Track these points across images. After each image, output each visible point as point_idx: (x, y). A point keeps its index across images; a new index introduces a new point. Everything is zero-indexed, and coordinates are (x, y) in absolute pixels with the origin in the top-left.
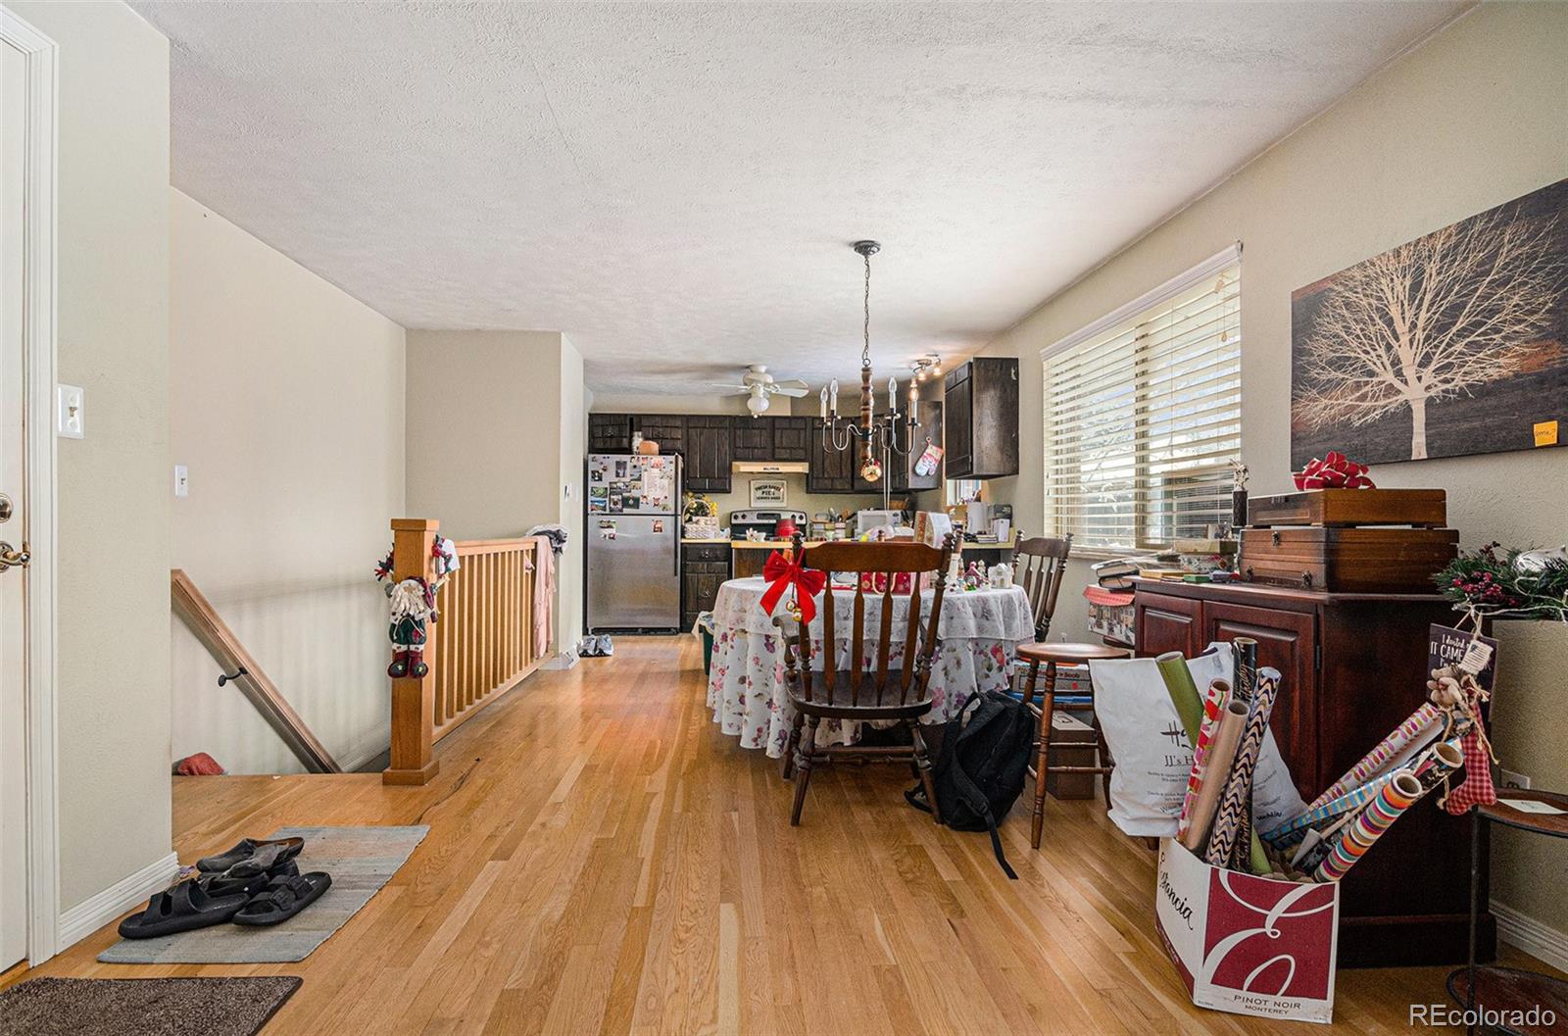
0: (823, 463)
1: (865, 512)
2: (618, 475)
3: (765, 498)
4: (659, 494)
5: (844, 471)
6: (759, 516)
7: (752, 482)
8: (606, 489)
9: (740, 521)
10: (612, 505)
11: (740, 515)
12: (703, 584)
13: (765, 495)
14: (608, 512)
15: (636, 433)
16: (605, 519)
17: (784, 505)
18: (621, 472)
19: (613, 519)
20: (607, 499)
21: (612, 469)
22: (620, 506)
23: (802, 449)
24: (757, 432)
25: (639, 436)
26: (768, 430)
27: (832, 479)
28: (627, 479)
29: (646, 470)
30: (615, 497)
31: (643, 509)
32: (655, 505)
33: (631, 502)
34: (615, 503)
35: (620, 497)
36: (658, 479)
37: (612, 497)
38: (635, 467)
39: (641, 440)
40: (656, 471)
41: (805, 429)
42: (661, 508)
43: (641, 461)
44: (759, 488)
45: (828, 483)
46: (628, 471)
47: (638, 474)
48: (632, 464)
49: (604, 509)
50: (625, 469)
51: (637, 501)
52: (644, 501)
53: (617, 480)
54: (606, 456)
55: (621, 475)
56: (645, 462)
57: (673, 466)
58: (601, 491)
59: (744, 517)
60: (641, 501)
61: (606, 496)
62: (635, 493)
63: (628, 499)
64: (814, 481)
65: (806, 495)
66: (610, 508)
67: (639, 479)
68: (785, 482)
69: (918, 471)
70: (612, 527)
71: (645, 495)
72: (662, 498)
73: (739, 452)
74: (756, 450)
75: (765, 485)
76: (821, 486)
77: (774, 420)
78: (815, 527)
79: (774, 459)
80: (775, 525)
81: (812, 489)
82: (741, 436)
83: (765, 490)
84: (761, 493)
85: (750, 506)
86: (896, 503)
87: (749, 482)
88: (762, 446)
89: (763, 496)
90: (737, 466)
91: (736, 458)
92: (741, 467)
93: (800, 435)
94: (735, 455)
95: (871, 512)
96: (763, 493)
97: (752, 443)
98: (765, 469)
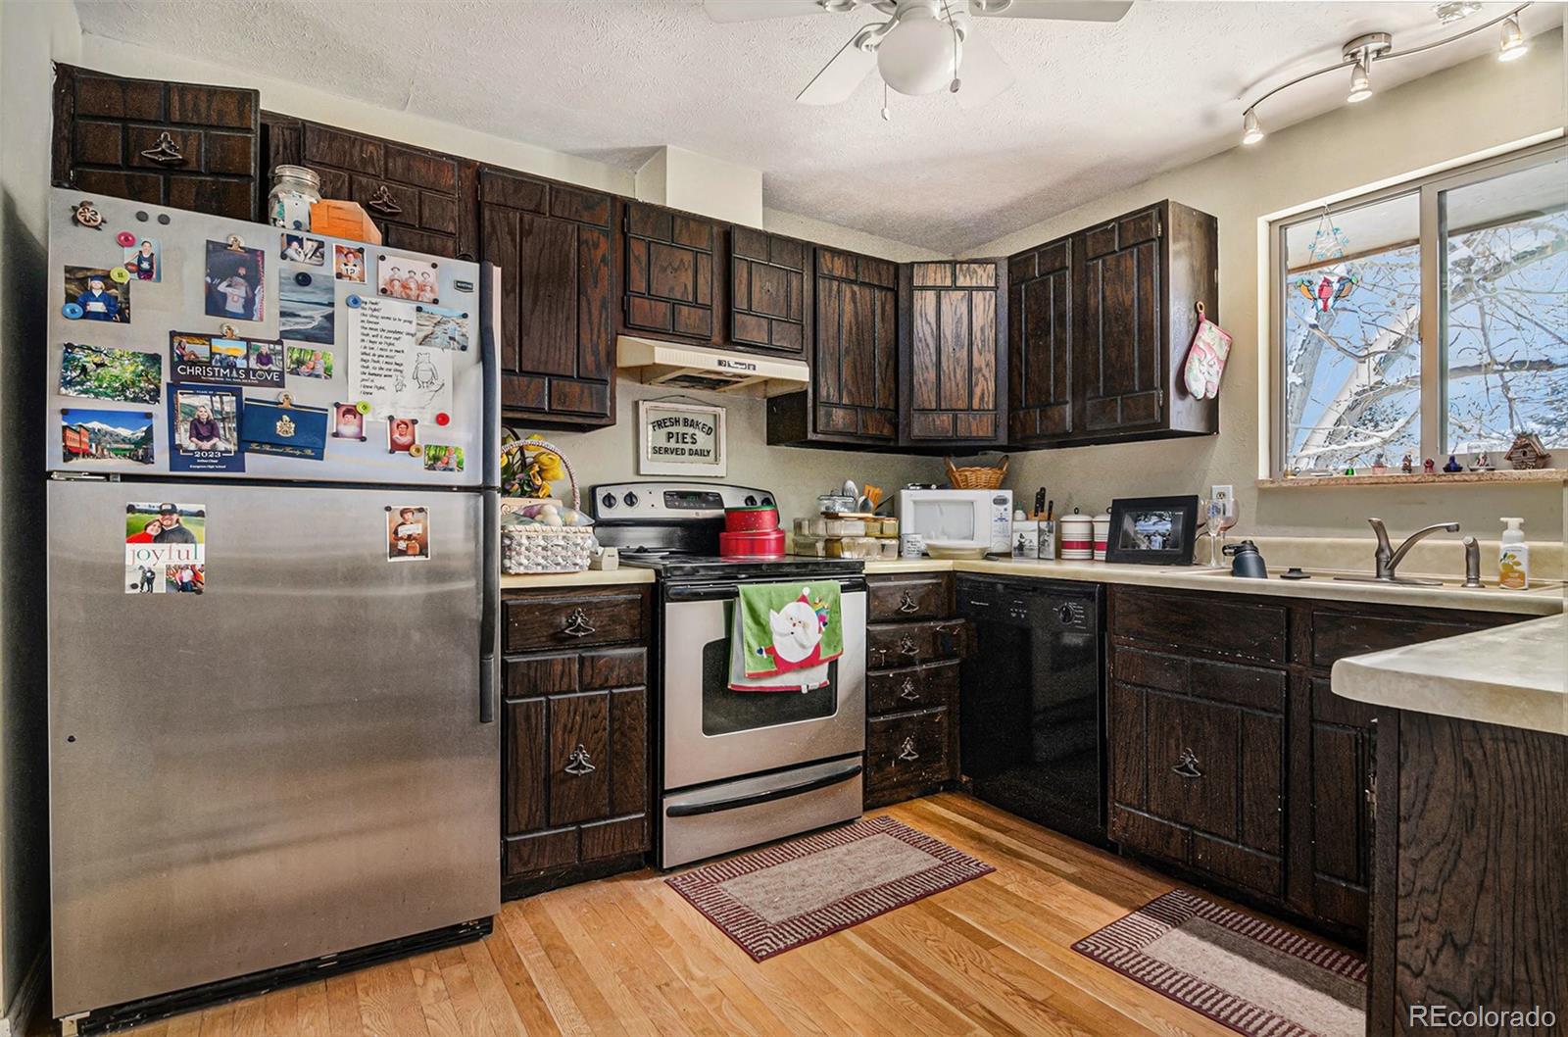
1: (918, 493)
2: (215, 304)
3: (675, 451)
4: (410, 402)
6: (669, 499)
7: (643, 406)
8: (155, 359)
9: (622, 510)
10: (183, 438)
11: (619, 494)
12: (568, 730)
13: (672, 444)
14: (161, 464)
15: (287, 172)
16: (150, 496)
17: (719, 470)
18: (235, 295)
19: (186, 498)
20: (160, 410)
21: (189, 276)
22: (226, 443)
23: (795, 321)
24: (687, 258)
25: (299, 184)
26: (716, 259)
27: (857, 409)
28: (266, 326)
29: (355, 302)
30: (202, 404)
31: (340, 458)
32: (395, 447)
33: (285, 427)
34: (203, 429)
35: (229, 404)
36: (406, 343)
37: (183, 399)
38: (303, 280)
39: (310, 198)
40: (399, 310)
41: (800, 274)
42: (421, 461)
43: (332, 264)
44: (660, 423)
45: (846, 420)
46: (271, 295)
47: (318, 315)
48: (291, 268)
49: (141, 450)
50: (254, 280)
51: (311, 430)
52: (349, 427)
53: (212, 324)
54: (154, 210)
55: (235, 304)
56: (352, 268)
57: (470, 301)
58: (126, 370)
59: (630, 500)
60: (332, 426)
61: (155, 396)
62: (302, 392)
63: (274, 412)
64: (822, 412)
65: (766, 449)
66: (174, 448)
67: (325, 334)
70: (184, 536)
71: (353, 398)
72: (427, 420)
73: (640, 309)
74: (685, 310)
75: (674, 415)
76: (828, 424)
77: (728, 233)
78: (838, 529)
79: (728, 341)
80: (718, 524)
81: (815, 431)
82: (644, 259)
83: (674, 429)
84: (664, 437)
85: (637, 472)
86: (985, 474)
87: (636, 404)
88: (700, 301)
89: (668, 445)
90: (633, 350)
91: (629, 327)
92: (656, 348)
93: (789, 283)
94: (626, 313)
95: (934, 494)
96: (670, 436)
97: (672, 289)
98: (720, 363)
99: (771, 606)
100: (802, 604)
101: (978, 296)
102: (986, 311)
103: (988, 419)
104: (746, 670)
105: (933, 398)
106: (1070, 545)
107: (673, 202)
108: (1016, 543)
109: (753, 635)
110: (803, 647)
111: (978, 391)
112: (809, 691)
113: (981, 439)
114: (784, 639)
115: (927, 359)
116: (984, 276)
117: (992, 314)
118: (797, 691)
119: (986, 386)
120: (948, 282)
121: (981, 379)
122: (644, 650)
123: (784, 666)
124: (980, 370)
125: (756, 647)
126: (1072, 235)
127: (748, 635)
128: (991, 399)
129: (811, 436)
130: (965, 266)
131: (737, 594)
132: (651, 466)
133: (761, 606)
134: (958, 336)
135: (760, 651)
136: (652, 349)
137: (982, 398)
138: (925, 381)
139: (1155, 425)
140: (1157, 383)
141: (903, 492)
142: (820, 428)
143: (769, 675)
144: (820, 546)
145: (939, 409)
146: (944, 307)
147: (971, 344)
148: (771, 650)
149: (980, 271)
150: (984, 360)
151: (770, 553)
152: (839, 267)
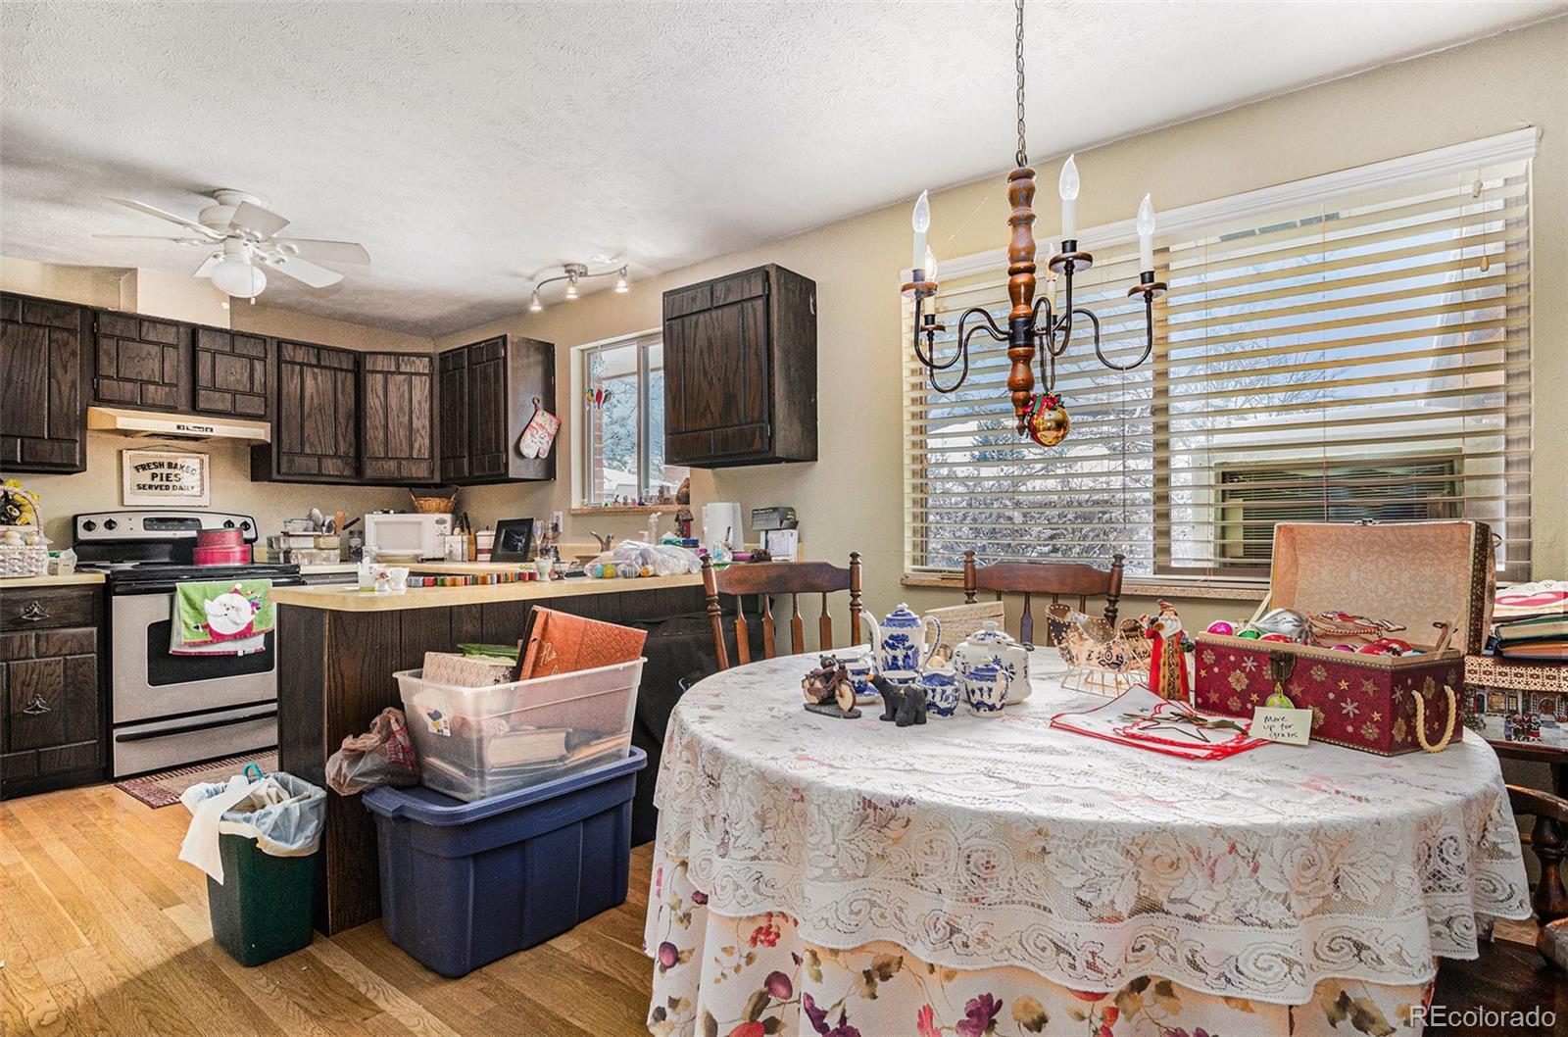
0: (302, 428)
1: (379, 517)
3: (159, 487)
5: (342, 443)
6: (149, 523)
7: (126, 455)
9: (101, 533)
11: (100, 521)
13: (157, 481)
17: (203, 501)
23: (259, 395)
24: (155, 350)
26: (182, 350)
27: (320, 457)
41: (264, 360)
44: (144, 467)
45: (312, 465)
59: (110, 525)
64: (284, 459)
65: (250, 483)
68: (206, 458)
69: (525, 451)
73: (107, 387)
74: (152, 388)
75: (161, 460)
76: (290, 468)
77: (194, 330)
78: (293, 543)
79: (194, 409)
80: (192, 542)
81: (279, 472)
82: (113, 352)
83: (158, 471)
84: (150, 477)
85: (122, 503)
86: (434, 502)
87: (120, 452)
88: (166, 381)
89: (152, 483)
90: (101, 416)
91: (99, 400)
92: (118, 419)
93: (252, 369)
94: (96, 392)
95: (392, 517)
96: (154, 476)
97: (140, 373)
98: (179, 427)
99: (205, 596)
100: (236, 595)
101: (416, 380)
102: (421, 390)
103: (424, 466)
104: (182, 640)
105: (382, 449)
106: (481, 551)
107: (142, 310)
108: (447, 551)
109: (190, 617)
110: (237, 624)
111: (416, 446)
112: (245, 655)
113: (420, 479)
114: (219, 619)
115: (377, 421)
116: (422, 365)
117: (427, 392)
118: (235, 655)
119: (422, 442)
120: (393, 369)
121: (419, 438)
122: (95, 629)
123: (218, 637)
124: (418, 431)
125: (192, 624)
126: (467, 346)
127: (186, 617)
128: (427, 451)
129: (275, 475)
130: (406, 358)
131: (175, 589)
132: (133, 499)
133: (196, 597)
134: (401, 408)
135: (197, 628)
136: (114, 417)
137: (420, 450)
138: (376, 438)
139: (501, 475)
140: (503, 449)
141: (367, 516)
142: (283, 470)
143: (205, 643)
144: (281, 555)
145: (387, 458)
146: (391, 387)
147: (411, 412)
148: (207, 627)
149: (417, 361)
150: (421, 423)
151: (234, 561)
152: (300, 355)
